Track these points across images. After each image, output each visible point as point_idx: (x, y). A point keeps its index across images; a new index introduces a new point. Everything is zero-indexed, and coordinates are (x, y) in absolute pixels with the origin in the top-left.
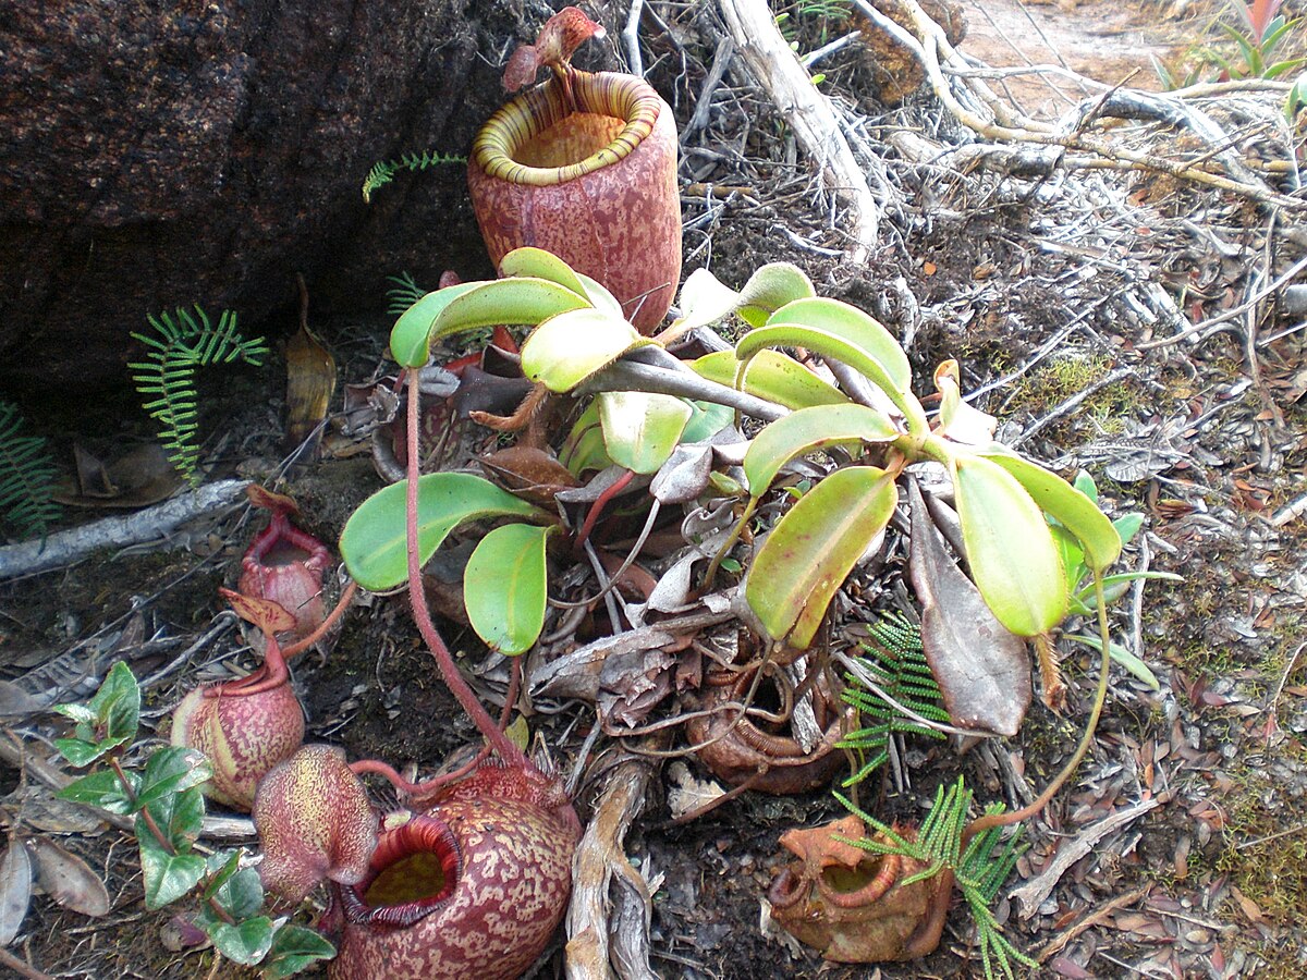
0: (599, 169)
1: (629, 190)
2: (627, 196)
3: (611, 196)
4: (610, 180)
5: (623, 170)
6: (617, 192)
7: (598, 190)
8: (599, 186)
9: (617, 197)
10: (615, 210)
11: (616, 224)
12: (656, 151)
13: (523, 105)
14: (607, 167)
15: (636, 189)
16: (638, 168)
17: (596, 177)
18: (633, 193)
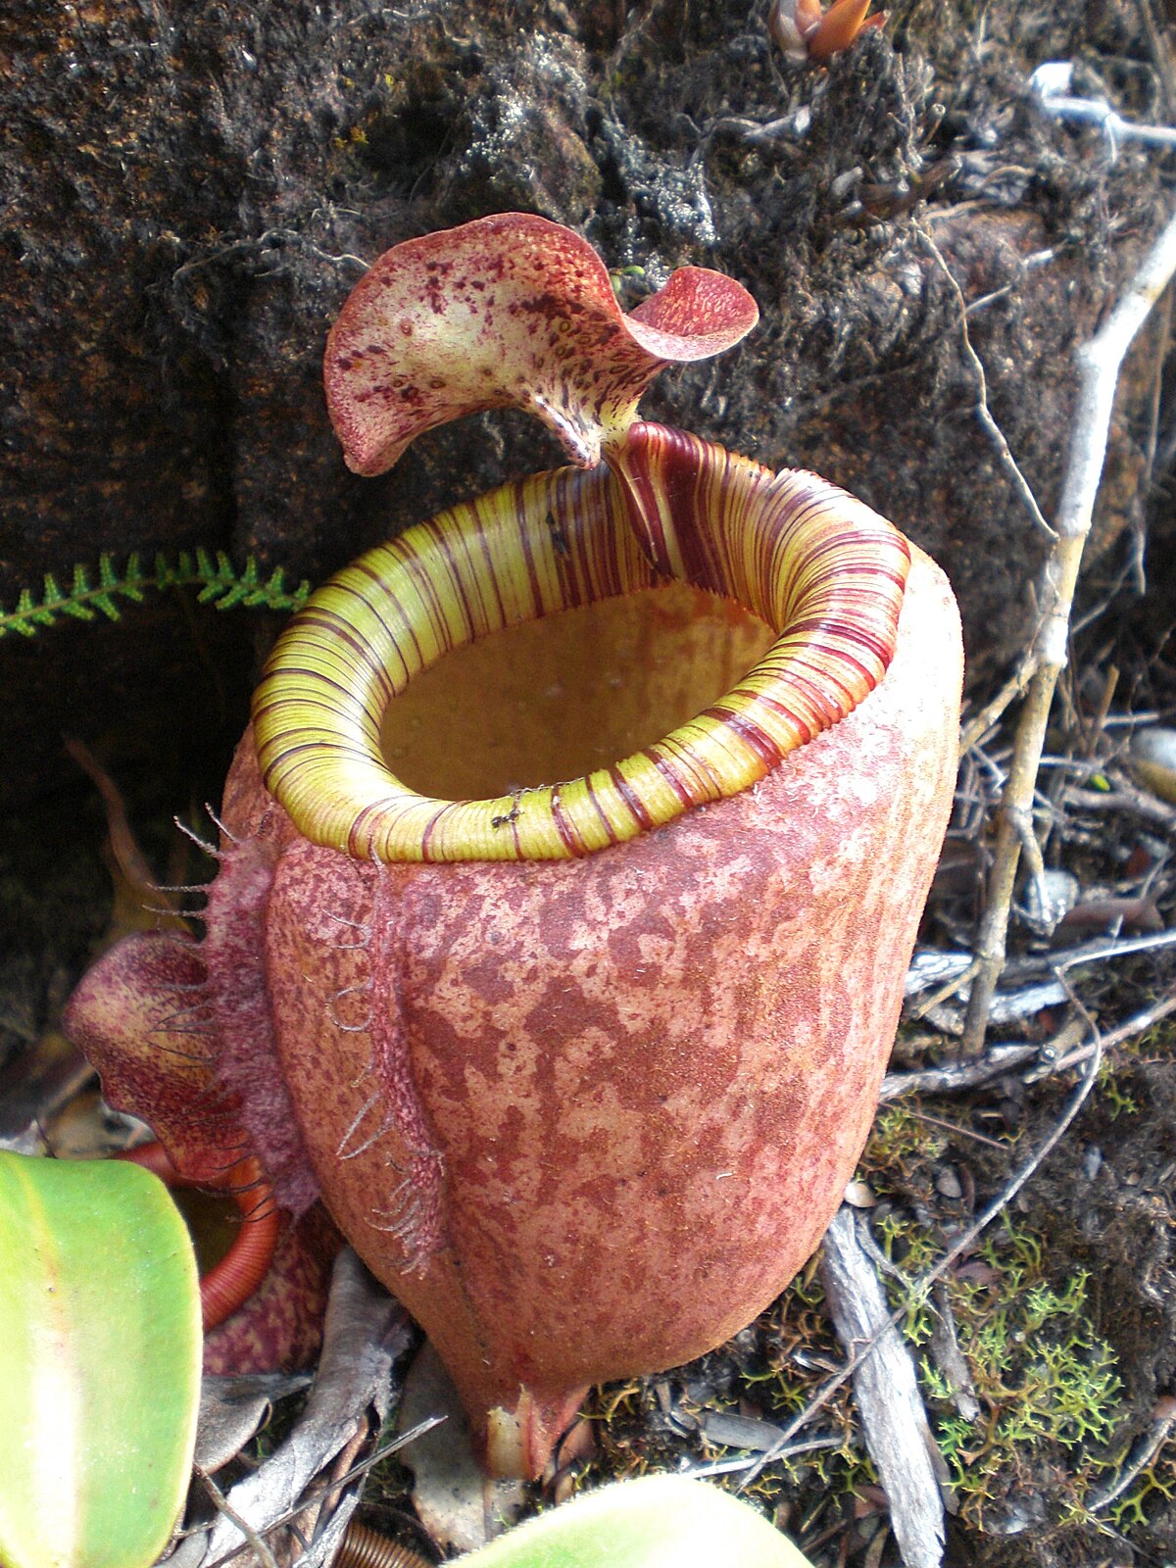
0: (494, 863)
1: (557, 986)
2: (546, 1002)
3: (485, 977)
4: (506, 919)
5: (575, 899)
6: (512, 973)
7: (447, 941)
8: (457, 929)
9: (507, 992)
10: (494, 1033)
11: (494, 1076)
12: (741, 865)
13: (536, 511)
14: (518, 862)
15: (592, 987)
16: (633, 907)
17: (468, 885)
18: (578, 1000)
